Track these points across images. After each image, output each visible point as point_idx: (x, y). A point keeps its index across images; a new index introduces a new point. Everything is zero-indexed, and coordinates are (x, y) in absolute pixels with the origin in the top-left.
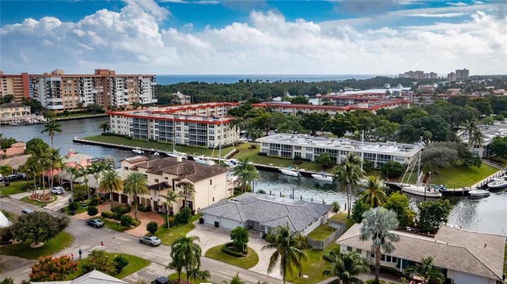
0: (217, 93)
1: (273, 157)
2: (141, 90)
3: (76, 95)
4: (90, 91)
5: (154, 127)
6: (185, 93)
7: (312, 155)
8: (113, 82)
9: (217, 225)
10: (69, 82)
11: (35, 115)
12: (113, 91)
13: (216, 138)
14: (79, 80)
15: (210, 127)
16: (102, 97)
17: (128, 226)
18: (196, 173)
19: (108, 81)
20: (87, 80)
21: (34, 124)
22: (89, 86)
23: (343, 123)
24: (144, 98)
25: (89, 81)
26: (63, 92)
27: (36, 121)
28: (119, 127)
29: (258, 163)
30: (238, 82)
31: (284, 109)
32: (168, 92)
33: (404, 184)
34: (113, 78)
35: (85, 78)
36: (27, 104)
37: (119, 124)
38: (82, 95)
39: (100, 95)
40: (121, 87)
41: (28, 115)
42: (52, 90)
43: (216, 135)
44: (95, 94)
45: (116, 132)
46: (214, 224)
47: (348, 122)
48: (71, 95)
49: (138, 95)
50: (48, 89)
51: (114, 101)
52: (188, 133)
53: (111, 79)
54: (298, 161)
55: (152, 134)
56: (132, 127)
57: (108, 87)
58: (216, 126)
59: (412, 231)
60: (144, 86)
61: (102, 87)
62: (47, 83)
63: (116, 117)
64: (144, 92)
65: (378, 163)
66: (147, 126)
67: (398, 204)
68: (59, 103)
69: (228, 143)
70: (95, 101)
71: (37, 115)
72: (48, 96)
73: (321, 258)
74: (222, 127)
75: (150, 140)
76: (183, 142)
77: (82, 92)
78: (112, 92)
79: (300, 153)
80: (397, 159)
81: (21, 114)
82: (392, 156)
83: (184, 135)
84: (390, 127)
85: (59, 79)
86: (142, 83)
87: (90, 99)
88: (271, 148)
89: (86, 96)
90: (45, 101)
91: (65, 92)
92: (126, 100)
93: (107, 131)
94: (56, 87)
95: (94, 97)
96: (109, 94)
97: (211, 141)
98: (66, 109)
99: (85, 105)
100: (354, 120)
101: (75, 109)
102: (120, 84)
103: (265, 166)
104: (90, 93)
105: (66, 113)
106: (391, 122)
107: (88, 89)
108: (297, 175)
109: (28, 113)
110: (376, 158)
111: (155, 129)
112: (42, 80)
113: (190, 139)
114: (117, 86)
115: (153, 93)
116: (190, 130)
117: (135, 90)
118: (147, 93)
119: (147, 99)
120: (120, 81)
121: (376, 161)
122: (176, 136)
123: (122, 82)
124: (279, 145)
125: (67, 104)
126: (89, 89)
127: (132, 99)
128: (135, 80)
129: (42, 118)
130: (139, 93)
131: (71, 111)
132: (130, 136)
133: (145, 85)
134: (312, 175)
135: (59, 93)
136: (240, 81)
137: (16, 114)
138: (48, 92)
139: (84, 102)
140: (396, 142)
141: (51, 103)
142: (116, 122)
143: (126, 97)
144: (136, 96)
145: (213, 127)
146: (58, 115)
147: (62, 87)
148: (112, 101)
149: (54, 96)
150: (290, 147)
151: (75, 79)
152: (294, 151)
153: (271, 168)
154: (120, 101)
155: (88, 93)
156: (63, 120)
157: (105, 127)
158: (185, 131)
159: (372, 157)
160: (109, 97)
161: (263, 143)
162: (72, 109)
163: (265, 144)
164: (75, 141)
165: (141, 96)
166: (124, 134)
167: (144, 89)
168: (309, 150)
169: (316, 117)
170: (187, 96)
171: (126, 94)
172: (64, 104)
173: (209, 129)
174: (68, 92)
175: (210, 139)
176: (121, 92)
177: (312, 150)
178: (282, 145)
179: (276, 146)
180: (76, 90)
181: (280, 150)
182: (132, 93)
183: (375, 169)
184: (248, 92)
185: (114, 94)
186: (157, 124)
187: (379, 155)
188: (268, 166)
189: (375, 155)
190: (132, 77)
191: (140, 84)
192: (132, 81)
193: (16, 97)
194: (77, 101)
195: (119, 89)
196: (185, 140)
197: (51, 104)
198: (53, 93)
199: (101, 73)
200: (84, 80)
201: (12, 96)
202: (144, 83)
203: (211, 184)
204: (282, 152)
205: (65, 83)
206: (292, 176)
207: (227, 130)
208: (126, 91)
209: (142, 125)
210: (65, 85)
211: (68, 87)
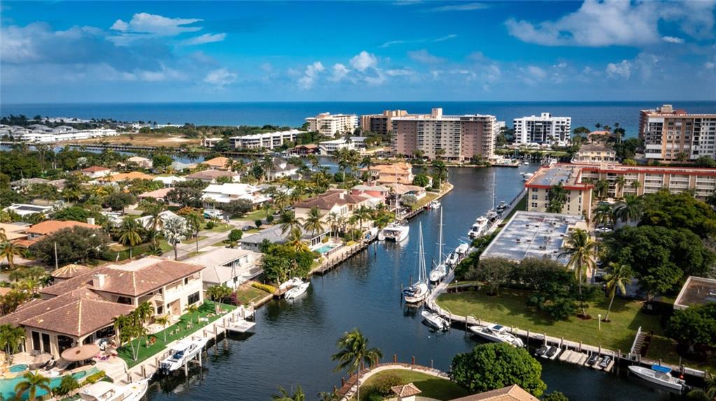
3: (686, 142)
4: (712, 138)
10: (678, 124)
14: (695, 122)
20: (709, 122)
22: (712, 131)
25: (713, 124)
26: (664, 138)
36: (612, 149)
38: (695, 143)
48: (677, 142)
68: (658, 151)
77: (697, 139)
81: (603, 159)
85: (664, 121)
87: (710, 149)
89: (703, 145)
91: (670, 137)
94: (656, 131)
99: (698, 156)
101: (674, 160)
105: (656, 164)
107: (708, 136)
109: (612, 159)
125: (669, 153)
135: (660, 138)
137: (597, 158)
139: (696, 152)
147: (665, 131)
149: (652, 142)
151: (689, 121)
155: (708, 140)
172: (665, 153)
174: (674, 138)
180: (687, 135)
200: (706, 122)
205: (670, 126)
210: (671, 128)
211: (675, 132)
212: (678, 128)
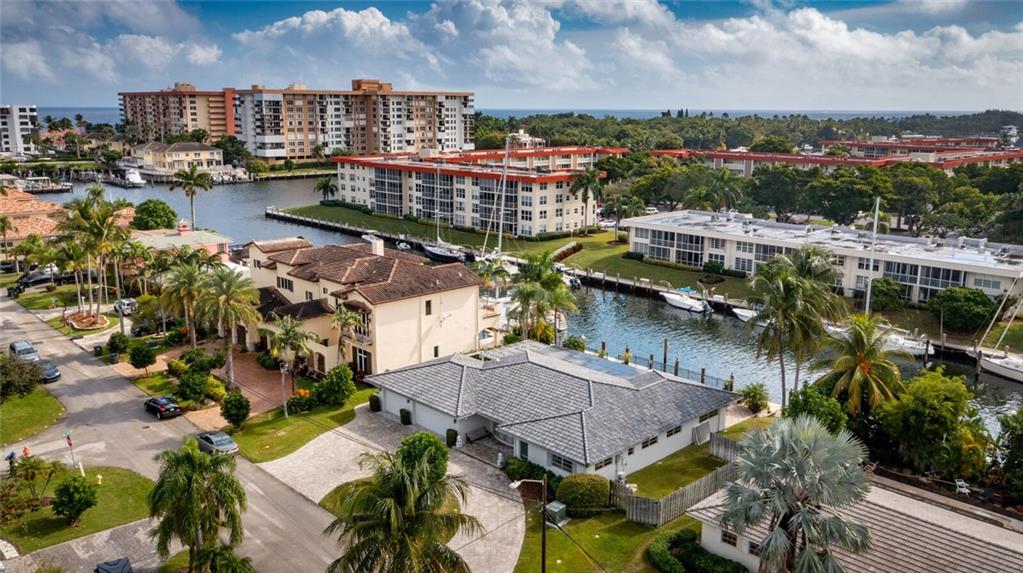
0: (604, 135)
1: (656, 264)
2: (441, 123)
3: (312, 130)
4: (338, 123)
5: (414, 188)
6: (532, 132)
7: (750, 261)
8: (385, 105)
9: (406, 418)
10: (299, 103)
11: (230, 166)
12: (384, 123)
13: (536, 215)
14: (318, 99)
15: (523, 189)
16: (363, 135)
17: (202, 402)
18: (389, 281)
19: (375, 103)
20: (334, 100)
21: (223, 183)
22: (337, 113)
23: (852, 191)
24: (447, 140)
25: (337, 103)
26: (285, 124)
27: (226, 178)
28: (353, 190)
29: (615, 276)
30: (661, 115)
31: (725, 162)
32: (501, 129)
33: (985, 351)
34: (383, 97)
35: (331, 96)
36: (217, 146)
37: (353, 183)
38: (322, 130)
39: (360, 132)
40: (399, 116)
41: (218, 167)
42: (266, 118)
43: (536, 209)
44: (348, 130)
45: (349, 200)
46: (399, 414)
47: (865, 188)
48: (300, 130)
49: (434, 134)
50: (258, 116)
51: (385, 143)
52: (477, 202)
53: (381, 100)
54: (715, 274)
55: (410, 204)
56: (373, 189)
57: (375, 116)
58: (536, 188)
59: (973, 494)
60: (447, 116)
61: (363, 116)
62: (256, 106)
63: (347, 166)
64: (448, 128)
65: (924, 291)
66: (401, 186)
67: (932, 407)
68: (279, 146)
69: (565, 230)
70: (348, 143)
71: (235, 167)
72: (259, 130)
73: (639, 555)
74: (552, 191)
75: (405, 216)
76: (468, 224)
77: (323, 124)
78: (382, 126)
79: (722, 257)
80: (977, 282)
81: (205, 164)
82: (965, 273)
83: (471, 208)
84: (981, 204)
85: (280, 98)
86: (443, 110)
87: (338, 139)
88: (653, 242)
89: (330, 133)
90: (253, 139)
91: (291, 123)
92: (408, 142)
93: (330, 198)
95: (347, 136)
96: (375, 129)
97: (525, 222)
98: (291, 158)
99: (327, 151)
100: (878, 184)
101: (308, 157)
102: (399, 110)
103: (631, 283)
104: (337, 126)
105: (288, 166)
106: (985, 191)
107: (334, 120)
108: (701, 308)
109: (218, 163)
110: (919, 277)
111: (416, 194)
112: (248, 99)
113: (481, 216)
114: (392, 113)
115: (465, 129)
116: (481, 197)
117: (430, 122)
118: (453, 131)
119: (453, 143)
120: (399, 103)
121: (917, 285)
122: (455, 208)
123: (403, 106)
124: (673, 234)
125: (293, 147)
126: (337, 120)
127: (423, 141)
128: (430, 102)
129: (240, 173)
130: (437, 130)
131: (301, 161)
132: (369, 207)
133: (449, 113)
134: (735, 310)
135: (278, 124)
136: (663, 114)
137: (195, 163)
138: (258, 123)
139: (325, 144)
140: (985, 240)
141: (264, 144)
142: (347, 177)
143: (409, 136)
144: (430, 135)
145: (531, 190)
146: (273, 169)
147: (284, 114)
148: (382, 145)
149: (269, 132)
150: (698, 240)
151: (311, 98)
152: (708, 251)
153: (644, 289)
154: (397, 145)
155: (335, 126)
156: (282, 178)
157: (327, 188)
158: (473, 197)
159: (907, 275)
160: (375, 135)
161: (637, 229)
162: (302, 157)
163: (640, 232)
164: (268, 216)
165: (440, 135)
166: (362, 203)
167: (448, 122)
168: (744, 251)
169: (787, 176)
170: (538, 140)
171: (410, 130)
172: (288, 148)
173: (521, 194)
174: (295, 125)
175: (523, 218)
176: (399, 126)
177: (751, 251)
178: (680, 235)
179: (666, 238)
180: (311, 120)
181: (675, 249)
182: (423, 128)
183: (913, 307)
184: (674, 135)
185: (384, 130)
186: (420, 182)
187: (928, 268)
188: (638, 284)
189: (914, 269)
190: (422, 97)
191: (440, 111)
192: (423, 104)
193: (213, 134)
194: (313, 143)
195: (396, 119)
196: (473, 218)
197: (263, 146)
198: (267, 125)
199: (364, 87)
200: (328, 99)
201: (204, 131)
202: (447, 110)
203: (429, 312)
204: (678, 253)
205: (290, 106)
206: (689, 310)
207: (564, 199)
208: (409, 124)
209: (391, 185)
210: (291, 110)
211: (296, 115)
212: (300, 109)
